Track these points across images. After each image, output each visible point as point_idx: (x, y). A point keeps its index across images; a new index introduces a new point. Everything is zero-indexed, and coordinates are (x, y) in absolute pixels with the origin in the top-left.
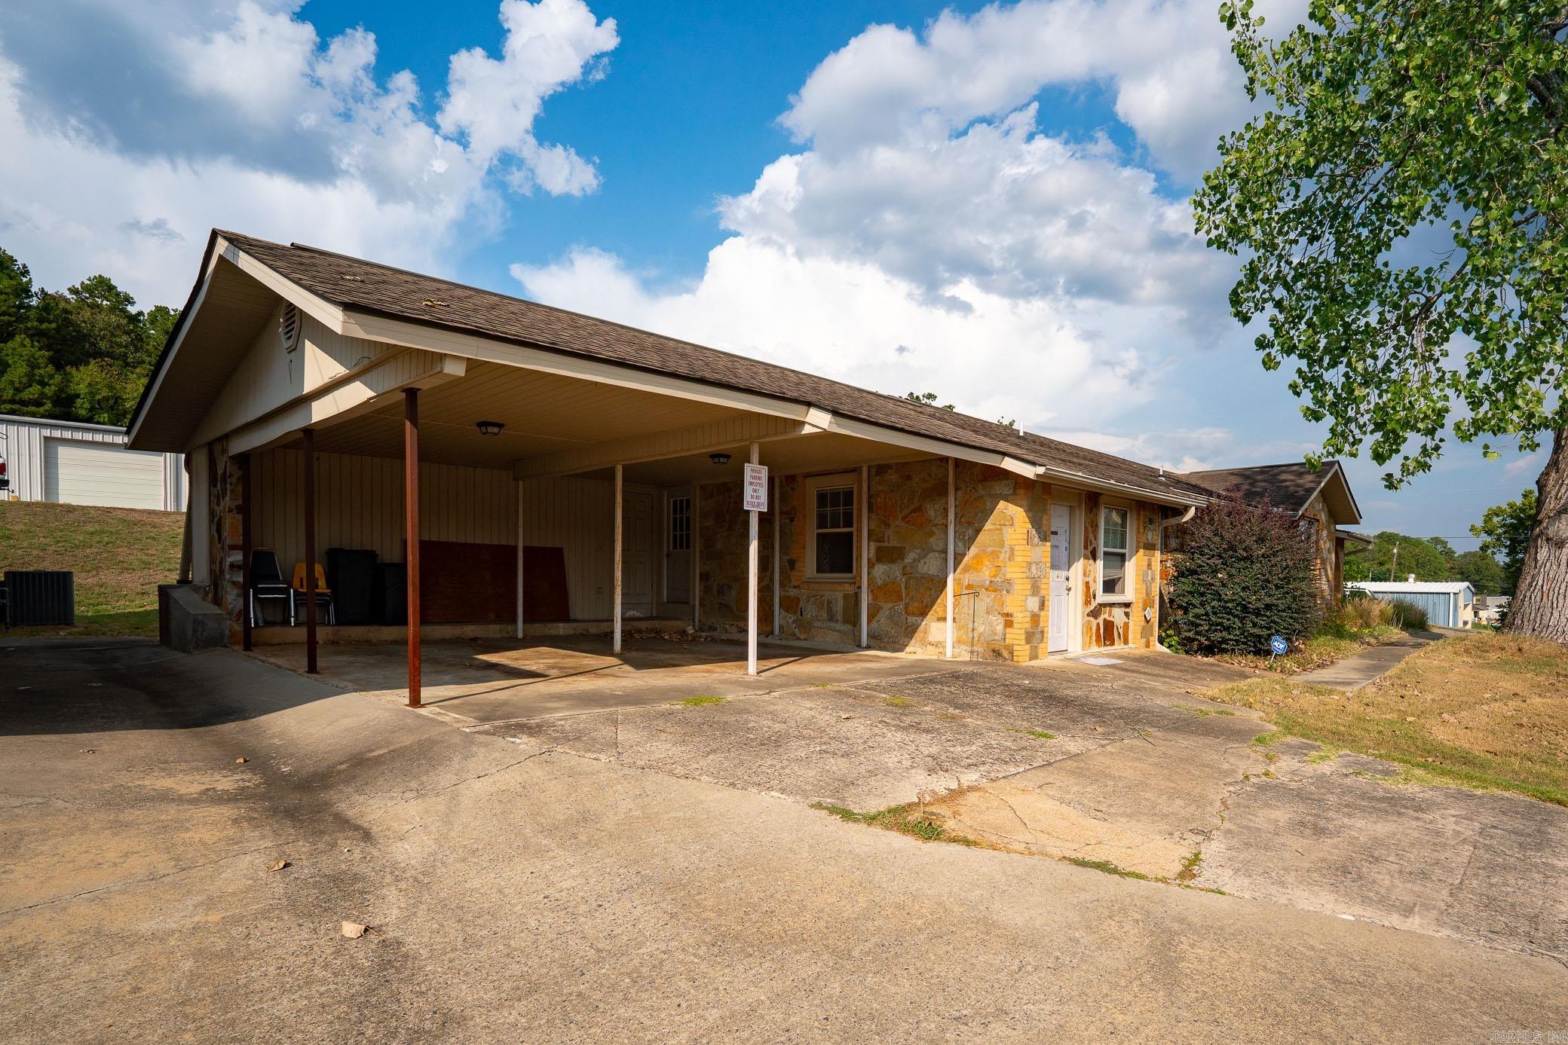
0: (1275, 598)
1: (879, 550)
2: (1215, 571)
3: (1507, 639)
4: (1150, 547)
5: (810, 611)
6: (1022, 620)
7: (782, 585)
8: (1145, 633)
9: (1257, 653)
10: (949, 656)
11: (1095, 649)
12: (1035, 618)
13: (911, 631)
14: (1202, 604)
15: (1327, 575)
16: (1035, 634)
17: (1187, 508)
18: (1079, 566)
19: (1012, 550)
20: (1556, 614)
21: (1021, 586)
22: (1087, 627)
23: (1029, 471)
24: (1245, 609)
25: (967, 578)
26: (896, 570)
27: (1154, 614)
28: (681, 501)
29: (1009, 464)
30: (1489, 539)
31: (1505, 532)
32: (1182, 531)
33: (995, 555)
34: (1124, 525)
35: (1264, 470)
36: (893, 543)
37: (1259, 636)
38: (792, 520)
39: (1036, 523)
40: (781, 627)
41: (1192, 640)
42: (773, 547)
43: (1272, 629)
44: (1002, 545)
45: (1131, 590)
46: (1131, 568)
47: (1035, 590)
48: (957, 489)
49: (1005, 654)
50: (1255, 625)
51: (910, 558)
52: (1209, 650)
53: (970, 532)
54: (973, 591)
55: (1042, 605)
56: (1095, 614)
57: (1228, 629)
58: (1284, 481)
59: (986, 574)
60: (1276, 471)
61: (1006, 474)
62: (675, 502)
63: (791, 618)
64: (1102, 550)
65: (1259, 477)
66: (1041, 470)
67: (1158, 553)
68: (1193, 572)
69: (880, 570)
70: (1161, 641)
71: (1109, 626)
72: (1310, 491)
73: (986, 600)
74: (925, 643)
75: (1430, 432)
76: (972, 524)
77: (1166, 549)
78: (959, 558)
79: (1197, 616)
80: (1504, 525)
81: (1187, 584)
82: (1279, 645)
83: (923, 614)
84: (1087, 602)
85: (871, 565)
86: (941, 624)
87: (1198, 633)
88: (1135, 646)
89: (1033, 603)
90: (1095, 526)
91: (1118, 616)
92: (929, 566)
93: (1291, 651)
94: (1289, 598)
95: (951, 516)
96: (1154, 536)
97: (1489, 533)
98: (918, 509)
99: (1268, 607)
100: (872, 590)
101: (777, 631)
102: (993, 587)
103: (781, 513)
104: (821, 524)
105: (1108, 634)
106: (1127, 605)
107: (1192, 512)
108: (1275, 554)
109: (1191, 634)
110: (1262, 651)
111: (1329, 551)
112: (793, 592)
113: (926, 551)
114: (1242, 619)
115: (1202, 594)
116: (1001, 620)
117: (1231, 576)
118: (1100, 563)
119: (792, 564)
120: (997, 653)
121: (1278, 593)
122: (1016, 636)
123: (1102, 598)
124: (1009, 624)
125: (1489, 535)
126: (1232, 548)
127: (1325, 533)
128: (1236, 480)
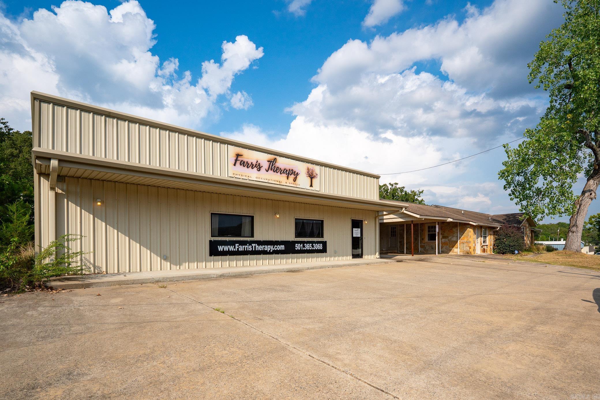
0: (516, 244)
1: (443, 237)
2: (503, 239)
3: (564, 252)
4: (491, 235)
5: (427, 248)
6: (472, 248)
7: (420, 243)
8: (490, 251)
9: (512, 254)
10: (459, 254)
11: (482, 253)
12: (474, 247)
13: (450, 250)
14: (501, 245)
15: (529, 240)
16: (474, 250)
17: (498, 227)
18: (479, 238)
19: (470, 236)
20: (573, 246)
21: (472, 242)
22: (481, 249)
23: (475, 224)
24: (510, 246)
25: (462, 241)
26: (447, 240)
27: (492, 247)
28: (393, 228)
29: (471, 223)
30: (591, 226)
31: (597, 224)
32: (497, 231)
33: (467, 237)
34: (486, 231)
35: (512, 215)
36: (446, 235)
37: (513, 251)
38: (422, 231)
39: (474, 232)
40: (420, 251)
41: (499, 252)
42: (418, 236)
43: (515, 249)
44: (468, 235)
45: (488, 243)
46: (487, 238)
47: (474, 242)
48: (459, 226)
49: (470, 253)
50: (512, 249)
51: (450, 238)
52: (503, 254)
53: (462, 233)
54: (463, 243)
55: (475, 245)
56: (482, 247)
57: (506, 250)
58: (517, 218)
59: (465, 240)
60: (515, 215)
61: (469, 224)
62: (392, 228)
63: (423, 249)
64: (483, 235)
65: (511, 216)
66: (477, 224)
67: (492, 236)
68: (499, 239)
69: (443, 240)
70: (493, 252)
71: (484, 249)
72: (523, 220)
73: (465, 245)
74: (453, 252)
75: (543, 214)
76: (462, 232)
77: (494, 235)
78: (460, 238)
79: (501, 247)
80: (596, 221)
81: (498, 241)
82: (516, 252)
83: (453, 247)
84: (481, 245)
85: (441, 239)
86: (457, 249)
87: (501, 251)
88: (489, 253)
89: (474, 245)
90: (482, 231)
91: (485, 247)
92: (454, 239)
93: (518, 253)
94: (518, 244)
95: (458, 231)
96: (492, 233)
97: (591, 224)
98: (451, 229)
99: (514, 245)
100: (441, 244)
101: (419, 251)
102: (467, 242)
103: (420, 230)
104: (429, 231)
105: (484, 251)
106: (487, 245)
107: (499, 228)
108: (515, 236)
109: (499, 251)
110: (513, 253)
111: (529, 233)
112: (423, 244)
113: (453, 237)
114: (509, 248)
115: (501, 243)
116: (469, 248)
117: (507, 240)
118: (483, 238)
119: (423, 239)
120: (468, 253)
121: (516, 243)
122: (471, 250)
123: (483, 244)
124: (470, 248)
125: (591, 225)
126: (507, 234)
127: (528, 229)
128: (505, 217)
